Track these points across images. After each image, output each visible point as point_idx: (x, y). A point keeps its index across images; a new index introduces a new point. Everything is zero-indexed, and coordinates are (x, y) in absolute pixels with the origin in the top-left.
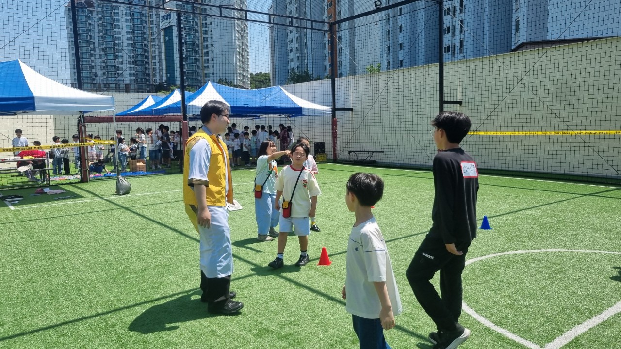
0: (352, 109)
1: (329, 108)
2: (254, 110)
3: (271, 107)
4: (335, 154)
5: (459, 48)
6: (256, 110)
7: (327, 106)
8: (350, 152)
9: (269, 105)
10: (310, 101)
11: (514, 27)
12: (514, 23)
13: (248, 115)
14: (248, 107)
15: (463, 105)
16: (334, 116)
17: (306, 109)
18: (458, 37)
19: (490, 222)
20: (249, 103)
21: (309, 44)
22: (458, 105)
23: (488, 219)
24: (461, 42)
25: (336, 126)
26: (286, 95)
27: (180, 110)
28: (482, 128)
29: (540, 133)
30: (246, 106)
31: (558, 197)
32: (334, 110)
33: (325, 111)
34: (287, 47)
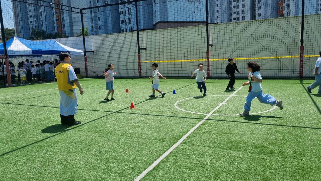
0: (93, 52)
1: (83, 51)
2: (45, 52)
3: (54, 51)
4: (87, 73)
5: (128, 22)
6: (47, 52)
7: (82, 50)
8: (94, 72)
9: (53, 50)
10: (72, 48)
11: (154, 14)
12: (154, 13)
13: (38, 55)
14: (41, 51)
15: (147, 50)
16: (85, 55)
17: (72, 52)
18: (127, 16)
19: (176, 92)
20: (42, 49)
21: (43, 13)
22: (145, 50)
23: (175, 91)
24: (129, 19)
25: (87, 60)
26: (59, 45)
27: (4, 52)
28: (156, 60)
29: (178, 61)
30: (40, 50)
31: (189, 84)
32: (85, 52)
33: (80, 53)
34: (27, 14)
